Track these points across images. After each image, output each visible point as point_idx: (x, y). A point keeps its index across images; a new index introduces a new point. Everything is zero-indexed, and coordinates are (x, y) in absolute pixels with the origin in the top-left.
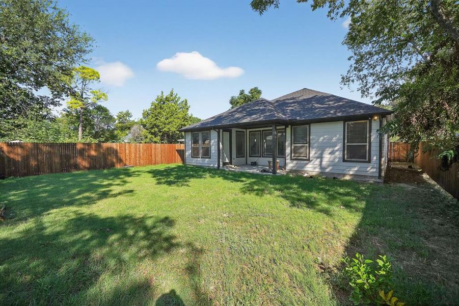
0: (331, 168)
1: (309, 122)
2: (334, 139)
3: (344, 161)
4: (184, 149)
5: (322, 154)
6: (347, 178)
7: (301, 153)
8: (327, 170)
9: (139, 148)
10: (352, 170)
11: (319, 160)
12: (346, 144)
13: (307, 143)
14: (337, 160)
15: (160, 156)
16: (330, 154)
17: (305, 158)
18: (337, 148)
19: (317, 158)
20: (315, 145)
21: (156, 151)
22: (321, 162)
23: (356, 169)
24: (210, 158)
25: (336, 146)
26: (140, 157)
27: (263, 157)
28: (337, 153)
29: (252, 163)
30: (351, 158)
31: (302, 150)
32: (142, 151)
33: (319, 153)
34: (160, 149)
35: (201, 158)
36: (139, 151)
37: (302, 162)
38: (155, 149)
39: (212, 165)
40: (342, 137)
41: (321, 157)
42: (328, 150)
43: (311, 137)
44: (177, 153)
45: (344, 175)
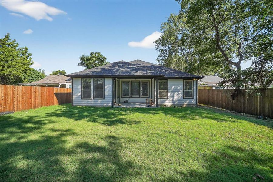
0: (177, 102)
1: (167, 79)
2: (179, 88)
3: (184, 98)
4: (71, 91)
5: (173, 95)
6: (184, 106)
7: (163, 95)
8: (176, 103)
9: (18, 91)
10: (186, 103)
11: (172, 98)
12: (184, 90)
13: (166, 90)
14: (180, 98)
15: (40, 99)
16: (177, 95)
17: (165, 97)
18: (180, 92)
19: (171, 97)
20: (171, 90)
21: (36, 94)
22: (173, 99)
23: (188, 102)
24: (104, 99)
25: (179, 92)
26: (18, 101)
27: (132, 97)
28: (180, 94)
29: (124, 101)
30: (186, 97)
31: (164, 93)
32: (20, 94)
33: (172, 94)
34: (40, 92)
35: (94, 99)
36: (18, 94)
37: (164, 99)
38: (35, 91)
39: (105, 105)
40: (183, 87)
41: (173, 97)
42: (176, 93)
43: (168, 86)
44: (54, 96)
45: (183, 105)
